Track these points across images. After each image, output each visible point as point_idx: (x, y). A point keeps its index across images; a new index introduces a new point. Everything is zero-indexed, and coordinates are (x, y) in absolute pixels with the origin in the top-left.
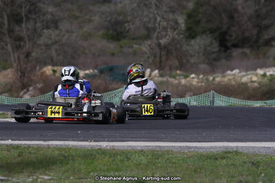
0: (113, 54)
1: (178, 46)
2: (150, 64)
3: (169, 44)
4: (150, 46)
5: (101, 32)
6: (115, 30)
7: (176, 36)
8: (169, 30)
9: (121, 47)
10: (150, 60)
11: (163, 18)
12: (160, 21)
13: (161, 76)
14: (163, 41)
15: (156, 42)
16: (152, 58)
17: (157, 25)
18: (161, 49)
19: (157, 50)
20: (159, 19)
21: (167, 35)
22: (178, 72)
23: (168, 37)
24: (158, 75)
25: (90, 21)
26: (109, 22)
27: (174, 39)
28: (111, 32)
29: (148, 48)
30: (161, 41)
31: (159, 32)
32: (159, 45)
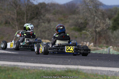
0: (76, 38)
1: (105, 32)
2: (91, 41)
3: (101, 31)
4: (91, 32)
5: (73, 27)
6: (79, 26)
7: (105, 27)
8: (101, 24)
9: (81, 34)
10: (91, 39)
11: (98, 18)
12: (97, 19)
13: (95, 46)
14: (98, 30)
15: (94, 30)
16: (92, 38)
17: (95, 21)
18: (96, 33)
19: (94, 34)
20: (96, 18)
21: (100, 26)
22: (105, 45)
23: (100, 28)
24: (93, 46)
25: (68, 22)
26: (77, 22)
27: (103, 29)
28: (77, 27)
29: (90, 33)
30: (97, 29)
31: (96, 25)
32: (96, 31)
